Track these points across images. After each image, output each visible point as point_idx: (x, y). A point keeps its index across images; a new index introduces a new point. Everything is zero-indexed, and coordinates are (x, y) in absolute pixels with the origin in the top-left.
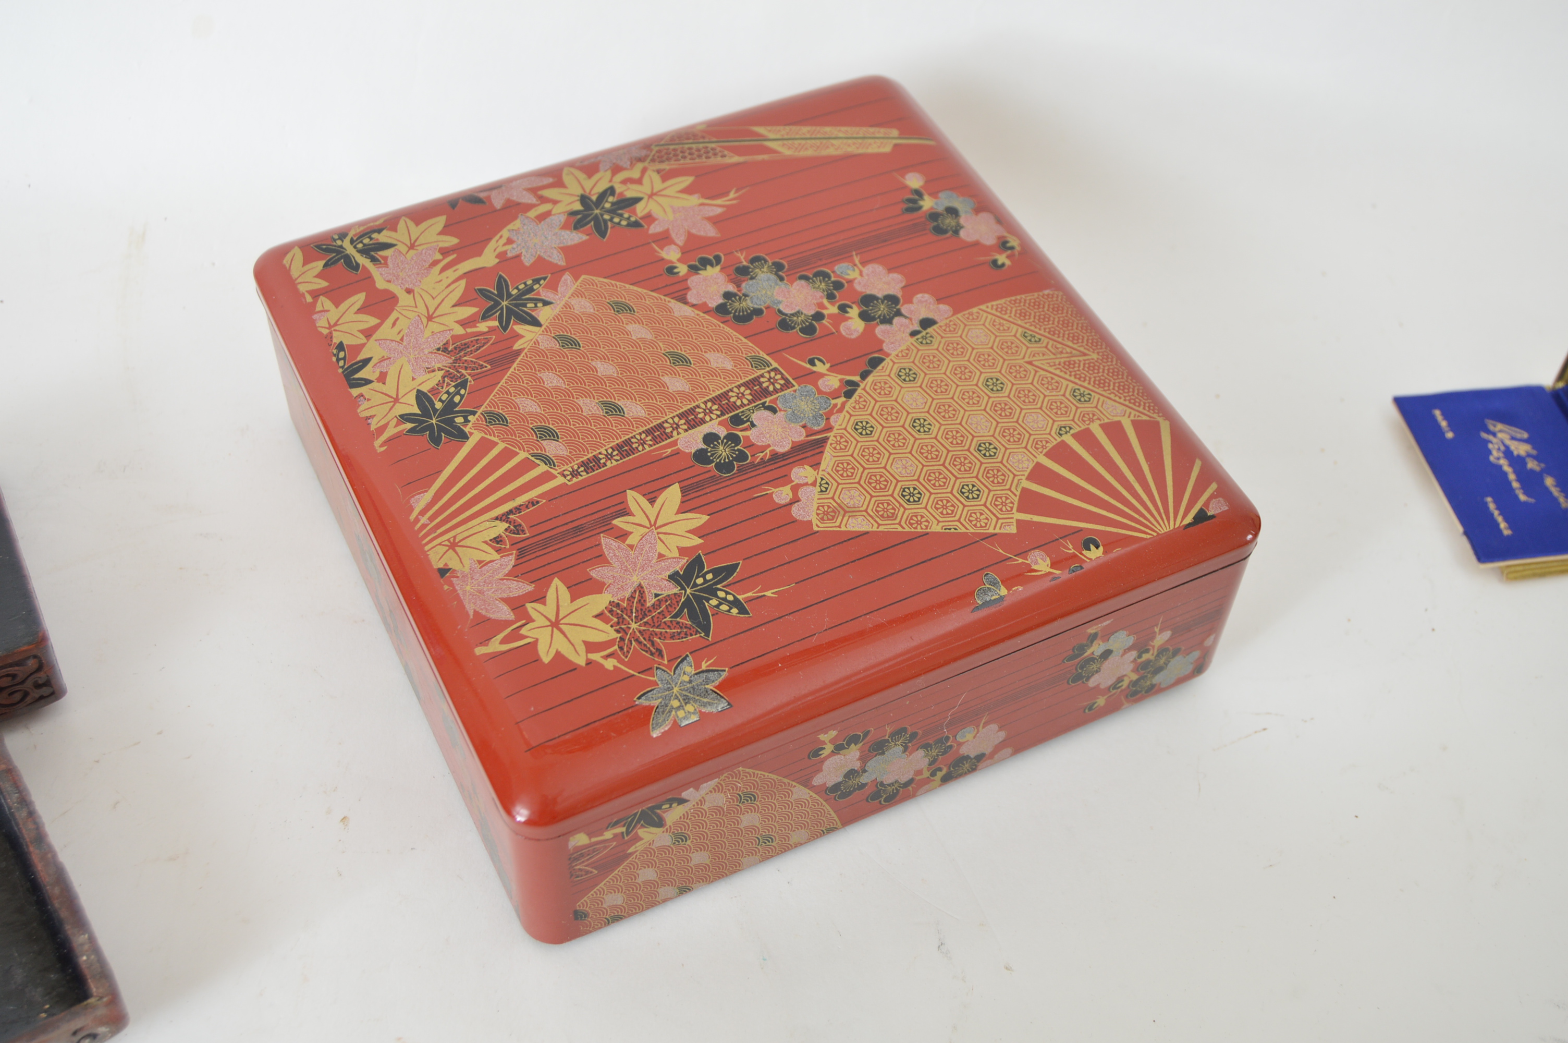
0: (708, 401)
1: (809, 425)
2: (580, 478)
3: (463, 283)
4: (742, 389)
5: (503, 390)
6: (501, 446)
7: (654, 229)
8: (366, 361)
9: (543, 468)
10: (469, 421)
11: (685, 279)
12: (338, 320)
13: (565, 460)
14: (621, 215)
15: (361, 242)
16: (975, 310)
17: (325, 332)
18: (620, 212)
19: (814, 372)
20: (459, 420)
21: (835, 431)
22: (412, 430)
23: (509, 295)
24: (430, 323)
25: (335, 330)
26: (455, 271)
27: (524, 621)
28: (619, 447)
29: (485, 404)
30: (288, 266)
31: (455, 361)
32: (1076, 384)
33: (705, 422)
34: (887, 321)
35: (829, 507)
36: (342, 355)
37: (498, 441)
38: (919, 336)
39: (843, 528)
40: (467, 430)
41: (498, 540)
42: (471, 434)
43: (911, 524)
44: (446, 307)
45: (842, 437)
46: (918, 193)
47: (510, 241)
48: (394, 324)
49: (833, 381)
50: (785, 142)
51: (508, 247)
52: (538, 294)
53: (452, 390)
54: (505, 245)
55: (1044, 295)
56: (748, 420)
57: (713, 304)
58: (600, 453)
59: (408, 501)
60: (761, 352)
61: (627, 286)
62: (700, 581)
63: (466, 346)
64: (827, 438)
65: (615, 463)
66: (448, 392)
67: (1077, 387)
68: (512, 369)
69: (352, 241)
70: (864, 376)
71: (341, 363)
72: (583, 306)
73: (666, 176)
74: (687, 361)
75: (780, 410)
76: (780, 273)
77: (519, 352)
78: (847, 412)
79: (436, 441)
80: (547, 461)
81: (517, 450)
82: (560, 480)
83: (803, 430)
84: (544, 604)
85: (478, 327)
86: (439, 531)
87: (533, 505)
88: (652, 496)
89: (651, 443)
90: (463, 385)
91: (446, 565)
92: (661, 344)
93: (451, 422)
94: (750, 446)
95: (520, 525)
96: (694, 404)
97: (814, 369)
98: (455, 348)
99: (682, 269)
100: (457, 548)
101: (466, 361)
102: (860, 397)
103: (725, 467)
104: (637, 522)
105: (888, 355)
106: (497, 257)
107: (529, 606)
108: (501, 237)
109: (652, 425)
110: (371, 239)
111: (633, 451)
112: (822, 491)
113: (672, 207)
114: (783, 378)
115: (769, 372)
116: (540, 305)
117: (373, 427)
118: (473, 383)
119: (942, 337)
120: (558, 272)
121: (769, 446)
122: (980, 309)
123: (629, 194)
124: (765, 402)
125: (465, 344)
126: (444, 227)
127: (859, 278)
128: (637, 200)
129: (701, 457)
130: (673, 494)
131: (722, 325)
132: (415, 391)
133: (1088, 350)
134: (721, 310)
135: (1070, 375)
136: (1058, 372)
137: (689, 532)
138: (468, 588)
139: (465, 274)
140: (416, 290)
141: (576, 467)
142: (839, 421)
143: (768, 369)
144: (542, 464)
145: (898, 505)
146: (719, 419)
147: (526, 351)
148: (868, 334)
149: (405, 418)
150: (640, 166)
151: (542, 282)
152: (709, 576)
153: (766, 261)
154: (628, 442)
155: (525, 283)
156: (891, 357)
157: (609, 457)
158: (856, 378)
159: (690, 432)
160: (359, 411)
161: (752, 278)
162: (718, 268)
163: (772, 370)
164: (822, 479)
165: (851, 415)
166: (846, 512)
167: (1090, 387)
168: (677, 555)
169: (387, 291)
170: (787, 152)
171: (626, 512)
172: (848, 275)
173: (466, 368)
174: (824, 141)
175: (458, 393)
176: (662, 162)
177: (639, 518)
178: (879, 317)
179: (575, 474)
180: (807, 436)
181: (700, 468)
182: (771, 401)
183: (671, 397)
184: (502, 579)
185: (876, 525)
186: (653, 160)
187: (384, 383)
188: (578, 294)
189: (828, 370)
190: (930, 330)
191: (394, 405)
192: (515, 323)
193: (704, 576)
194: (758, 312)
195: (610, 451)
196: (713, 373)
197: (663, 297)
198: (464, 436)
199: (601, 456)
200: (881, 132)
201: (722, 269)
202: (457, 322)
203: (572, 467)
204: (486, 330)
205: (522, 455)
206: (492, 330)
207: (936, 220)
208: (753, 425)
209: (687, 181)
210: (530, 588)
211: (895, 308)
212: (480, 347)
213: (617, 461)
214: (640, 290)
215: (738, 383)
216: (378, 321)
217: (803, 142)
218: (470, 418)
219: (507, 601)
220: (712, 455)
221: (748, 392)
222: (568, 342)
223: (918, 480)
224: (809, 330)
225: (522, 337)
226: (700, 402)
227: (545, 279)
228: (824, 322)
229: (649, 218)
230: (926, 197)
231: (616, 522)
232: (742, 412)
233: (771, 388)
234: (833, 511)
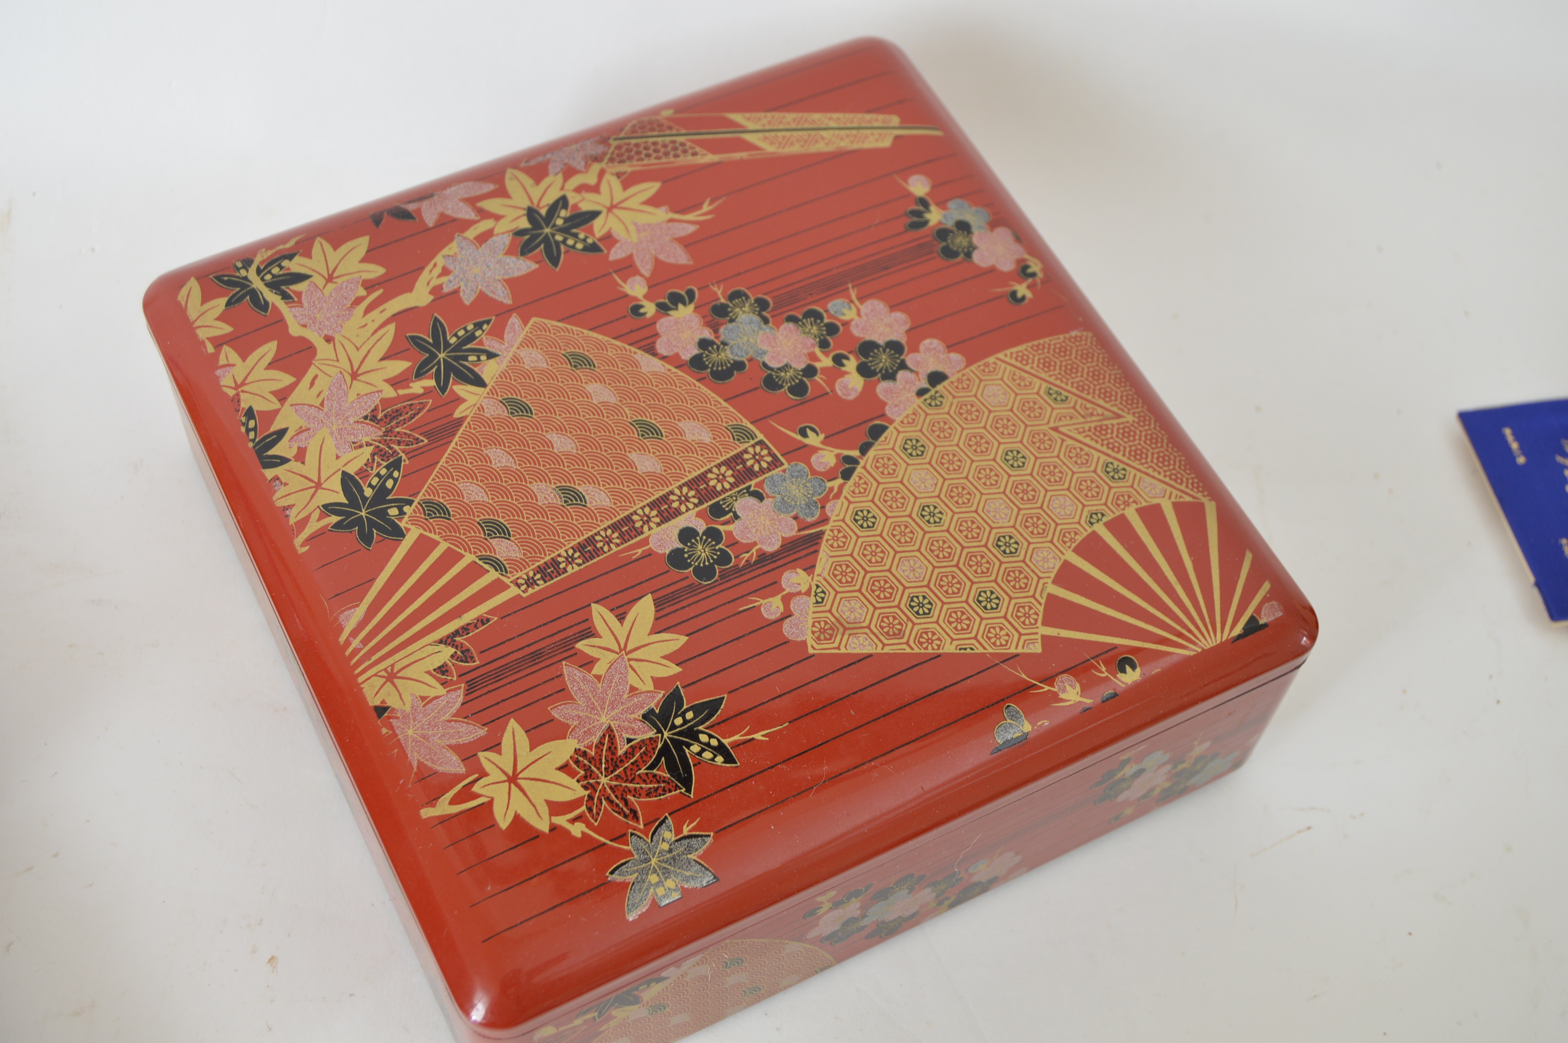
0: (684, 485)
1: (801, 516)
2: (537, 588)
3: (392, 328)
4: (723, 469)
5: (444, 473)
6: (443, 546)
7: (616, 254)
8: (281, 433)
9: (492, 575)
10: (405, 514)
11: (653, 322)
12: (246, 378)
13: (519, 565)
14: (575, 236)
15: (269, 272)
16: (991, 360)
17: (231, 393)
18: (574, 231)
19: (806, 446)
20: (393, 512)
21: (831, 523)
22: (338, 525)
23: (447, 344)
24: (354, 381)
25: (243, 391)
26: (382, 312)
27: (476, 776)
28: (580, 547)
29: (423, 491)
30: (183, 303)
31: (386, 434)
32: (1109, 455)
33: (680, 513)
34: (890, 376)
35: (826, 623)
36: (252, 424)
37: (440, 540)
38: (927, 396)
39: (843, 650)
40: (402, 524)
41: (443, 669)
42: (408, 530)
43: (921, 643)
44: (373, 361)
45: (839, 531)
46: (923, 202)
47: (445, 272)
48: (312, 384)
49: (827, 458)
50: (767, 134)
51: (444, 279)
52: (481, 343)
53: (383, 472)
54: (439, 276)
55: (1071, 337)
56: (730, 511)
57: (686, 356)
58: (559, 555)
59: (336, 619)
60: (744, 420)
61: (585, 332)
62: (679, 721)
63: (398, 413)
64: (822, 533)
65: (576, 568)
66: (378, 475)
67: (1110, 460)
68: (453, 445)
69: (259, 271)
70: (864, 449)
71: (252, 435)
72: (534, 359)
73: (628, 181)
74: (658, 432)
75: (768, 496)
76: (764, 313)
77: (460, 421)
78: (846, 498)
79: (367, 539)
80: (498, 566)
81: (462, 552)
82: (513, 592)
83: (794, 522)
84: (500, 753)
85: (410, 387)
86: (374, 658)
87: (483, 624)
88: (620, 611)
89: (618, 541)
90: (396, 465)
91: (383, 702)
92: (626, 410)
93: (383, 514)
94: (733, 544)
95: (468, 650)
96: (667, 490)
97: (806, 441)
98: (385, 416)
99: (650, 309)
100: (396, 681)
101: (398, 433)
102: (860, 478)
103: (704, 572)
104: (604, 645)
105: (891, 421)
106: (431, 292)
107: (482, 755)
108: (435, 265)
109: (619, 518)
110: (281, 268)
111: (598, 552)
112: (817, 602)
113: (635, 224)
114: (771, 454)
115: (753, 446)
116: (483, 358)
117: (292, 521)
118: (407, 462)
119: (954, 397)
120: (504, 312)
121: (755, 544)
122: (998, 359)
123: (585, 207)
124: (750, 487)
125: (397, 411)
126: (368, 251)
127: (856, 318)
128: (595, 214)
129: (677, 559)
130: (645, 609)
131: (697, 384)
132: (340, 473)
133: (1123, 410)
134: (697, 363)
135: (1102, 445)
136: (1087, 441)
137: (665, 657)
138: (410, 732)
139: (394, 315)
140: (337, 337)
141: (531, 574)
142: (837, 510)
143: (752, 442)
144: (492, 570)
145: (905, 619)
146: (697, 509)
147: (469, 419)
148: (869, 391)
149: (329, 509)
150: (596, 167)
151: (485, 327)
152: (690, 715)
153: (747, 297)
154: (591, 541)
155: (465, 329)
156: (895, 424)
157: (570, 560)
158: (855, 453)
159: (663, 526)
160: (274, 498)
161: (732, 321)
162: (691, 307)
163: (757, 443)
164: (818, 586)
165: (850, 502)
166: (845, 629)
167: (1125, 460)
168: (652, 688)
169: (302, 339)
170: (770, 149)
171: (590, 633)
173: (399, 443)
174: (813, 133)
175: (390, 476)
176: (622, 162)
177: (606, 640)
178: (881, 370)
179: (530, 582)
180: (799, 530)
181: (676, 573)
182: (757, 485)
183: (639, 480)
184: (450, 721)
185: (880, 645)
186: (612, 160)
187: (303, 463)
188: (528, 343)
189: (822, 443)
190: (939, 387)
191: (315, 492)
192: (455, 383)
193: (683, 715)
194: (739, 366)
195: (571, 552)
196: (688, 448)
197: (628, 347)
198: (399, 533)
199: (560, 559)
200: (878, 119)
201: (697, 309)
202: (387, 381)
203: (527, 574)
204: (421, 391)
205: (469, 558)
206: (428, 391)
207: (945, 240)
208: (736, 517)
209: (651, 188)
210: (482, 732)
211: (898, 358)
212: (415, 415)
213: (579, 565)
214: (600, 337)
215: (718, 461)
216: (292, 379)
217: (788, 134)
218: (406, 509)
219: (456, 748)
220: (690, 557)
221: (730, 472)
222: (518, 407)
223: (928, 586)
224: (799, 389)
225: (464, 400)
226: (674, 487)
227: (488, 322)
228: (817, 378)
229: (609, 239)
230: (933, 208)
231: (580, 645)
232: (724, 499)
233: (756, 468)
234: (831, 628)
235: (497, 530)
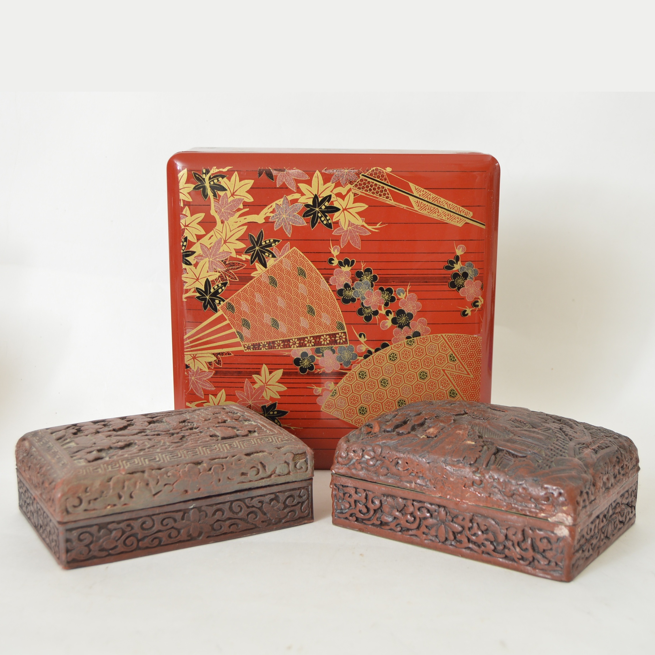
0: (312, 336)
1: (343, 365)
2: (250, 351)
4: (328, 337)
5: (239, 295)
6: (228, 322)
8: (193, 253)
9: (238, 340)
10: (220, 304)
13: (248, 340)
14: (326, 216)
15: (213, 181)
16: (439, 335)
17: (183, 227)
18: (326, 214)
19: (359, 340)
20: (217, 301)
21: (351, 371)
22: (198, 297)
23: (261, 244)
24: (224, 244)
25: (187, 229)
26: (245, 219)
27: (206, 401)
28: (269, 343)
29: (230, 298)
30: (179, 179)
31: (227, 271)
32: (455, 387)
33: (306, 346)
34: (401, 327)
35: (331, 403)
36: (185, 244)
37: (227, 319)
38: (409, 340)
39: (331, 414)
40: (218, 308)
41: (210, 363)
42: (219, 310)
43: (356, 422)
44: (233, 239)
45: (352, 375)
46: (457, 258)
47: (273, 212)
48: (210, 238)
49: (364, 348)
50: (419, 200)
51: (272, 215)
52: (272, 249)
53: (220, 285)
54: (271, 212)
56: (322, 353)
57: (338, 288)
58: (262, 343)
59: (185, 330)
60: (344, 322)
61: (309, 261)
62: (271, 413)
63: (233, 264)
64: (346, 373)
65: (265, 350)
66: (218, 285)
67: (454, 389)
68: (246, 286)
69: (210, 178)
70: (377, 350)
71: (183, 248)
72: (287, 265)
74: (314, 313)
75: (336, 353)
76: (373, 282)
77: (252, 278)
78: (361, 365)
79: (205, 307)
80: (241, 337)
81: (233, 327)
83: (340, 366)
84: (216, 398)
85: (241, 256)
87: (228, 355)
88: (271, 370)
89: (282, 347)
90: (224, 284)
91: (189, 364)
92: (308, 299)
93: (213, 301)
94: (317, 365)
95: (220, 361)
96: (306, 336)
97: (360, 339)
98: (229, 264)
99: (336, 262)
100: (195, 360)
101: (231, 272)
102: (369, 360)
103: (303, 370)
104: (261, 379)
105: (392, 344)
106: (265, 219)
107: (210, 396)
108: (271, 206)
109: (286, 339)
110: (218, 181)
111: (274, 347)
112: (332, 395)
113: (349, 221)
114: (346, 339)
115: (342, 333)
116: (271, 256)
117: (185, 288)
118: (229, 285)
119: (418, 344)
120: (286, 240)
121: (324, 367)
122: (442, 335)
123: (336, 205)
124: (333, 347)
125: (234, 263)
126: (251, 188)
127: (404, 298)
128: (338, 210)
130: (279, 373)
131: (336, 300)
132: (206, 278)
133: (471, 373)
135: (455, 383)
136: (451, 379)
137: (277, 392)
139: (248, 222)
140: (226, 222)
141: (250, 345)
143: (342, 331)
144: (239, 338)
145: (356, 412)
146: (312, 347)
147: (255, 278)
149: (198, 290)
151: (277, 243)
152: (276, 413)
153: (371, 273)
154: (273, 342)
155: (269, 240)
156: (392, 346)
157: (264, 346)
158: (373, 350)
159: (298, 348)
162: (350, 268)
163: (343, 332)
164: (335, 390)
165: (361, 367)
166: (336, 407)
167: (459, 391)
168: (268, 399)
170: (416, 208)
171: (259, 373)
172: (400, 295)
173: (229, 276)
174: (436, 207)
175: (221, 288)
176: (359, 188)
177: (262, 378)
178: (400, 323)
179: (249, 348)
180: (340, 369)
181: (294, 366)
182: (335, 348)
183: (298, 328)
185: (343, 417)
186: (356, 185)
187: (196, 268)
188: (288, 257)
189: (365, 342)
190: (415, 338)
191: (196, 281)
192: (257, 262)
193: (274, 412)
194: (353, 300)
195: (266, 343)
196: (320, 324)
197: (320, 275)
198: (216, 310)
199: (261, 344)
202: (235, 249)
203: (249, 344)
204: (244, 259)
205: (234, 330)
206: (247, 260)
207: (454, 279)
208: (323, 356)
210: (214, 389)
211: (408, 321)
212: (239, 268)
213: (266, 349)
214: (313, 266)
215: (327, 333)
216: (204, 233)
217: (427, 204)
218: (222, 302)
219: (204, 390)
220: (301, 362)
221: (329, 339)
222: (273, 281)
223: (369, 406)
224: (368, 318)
225: (257, 270)
226: (308, 336)
227: (278, 241)
228: (376, 316)
229: (337, 223)
230: (459, 262)
231: (254, 376)
232: (322, 348)
233: (338, 341)
234: (332, 406)
235: (246, 324)
